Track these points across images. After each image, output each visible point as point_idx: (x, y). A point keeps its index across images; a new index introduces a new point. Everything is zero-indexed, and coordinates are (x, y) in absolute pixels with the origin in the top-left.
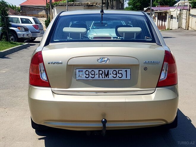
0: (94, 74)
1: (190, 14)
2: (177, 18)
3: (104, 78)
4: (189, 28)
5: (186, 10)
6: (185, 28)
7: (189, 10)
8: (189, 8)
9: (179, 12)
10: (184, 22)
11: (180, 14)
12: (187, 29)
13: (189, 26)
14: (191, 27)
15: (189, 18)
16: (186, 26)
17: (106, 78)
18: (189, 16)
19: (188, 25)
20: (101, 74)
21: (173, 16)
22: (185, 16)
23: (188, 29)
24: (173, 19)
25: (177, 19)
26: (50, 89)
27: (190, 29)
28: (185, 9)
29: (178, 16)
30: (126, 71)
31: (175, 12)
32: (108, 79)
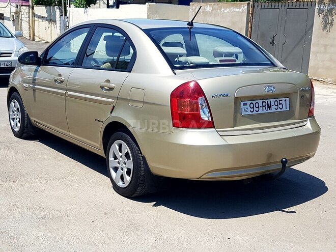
0: (258, 107)
1: (34, 14)
2: (12, 19)
3: (267, 112)
4: (35, 37)
5: (27, 7)
6: (28, 38)
7: (33, 8)
8: (32, 4)
9: (14, 10)
10: (25, 26)
11: (17, 13)
12: (31, 39)
13: (36, 34)
14: (38, 35)
15: (33, 21)
16: (30, 34)
17: (270, 111)
18: (32, 16)
19: (34, 32)
20: (265, 106)
21: (5, 15)
22: (27, 16)
23: (34, 40)
24: (5, 20)
25: (12, 21)
26: (214, 130)
27: (36, 39)
28: (24, 6)
29: (13, 16)
30: (285, 100)
31: (8, 9)
32: (271, 111)
